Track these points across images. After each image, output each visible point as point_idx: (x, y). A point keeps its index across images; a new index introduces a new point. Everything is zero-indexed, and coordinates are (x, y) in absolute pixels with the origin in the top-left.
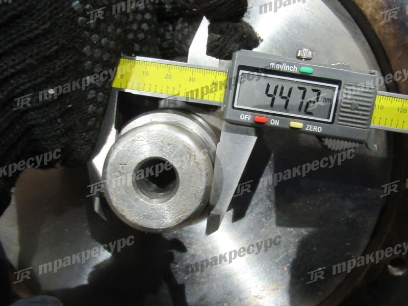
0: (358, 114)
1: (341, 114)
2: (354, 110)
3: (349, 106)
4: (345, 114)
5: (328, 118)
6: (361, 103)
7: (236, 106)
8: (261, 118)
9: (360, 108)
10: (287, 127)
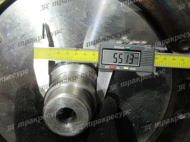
0: (148, 62)
1: (142, 63)
2: (147, 61)
3: (145, 60)
4: (144, 63)
5: (138, 65)
6: (149, 58)
7: (103, 63)
8: (113, 67)
9: (149, 60)
10: (123, 69)
